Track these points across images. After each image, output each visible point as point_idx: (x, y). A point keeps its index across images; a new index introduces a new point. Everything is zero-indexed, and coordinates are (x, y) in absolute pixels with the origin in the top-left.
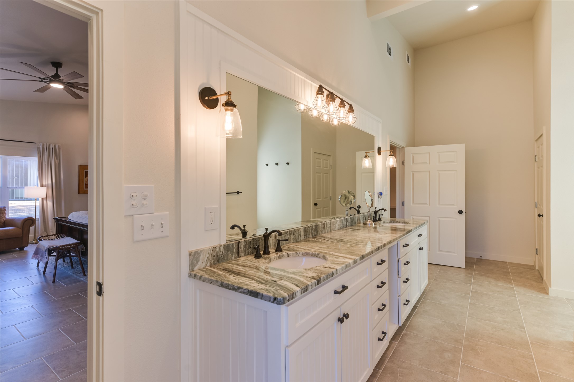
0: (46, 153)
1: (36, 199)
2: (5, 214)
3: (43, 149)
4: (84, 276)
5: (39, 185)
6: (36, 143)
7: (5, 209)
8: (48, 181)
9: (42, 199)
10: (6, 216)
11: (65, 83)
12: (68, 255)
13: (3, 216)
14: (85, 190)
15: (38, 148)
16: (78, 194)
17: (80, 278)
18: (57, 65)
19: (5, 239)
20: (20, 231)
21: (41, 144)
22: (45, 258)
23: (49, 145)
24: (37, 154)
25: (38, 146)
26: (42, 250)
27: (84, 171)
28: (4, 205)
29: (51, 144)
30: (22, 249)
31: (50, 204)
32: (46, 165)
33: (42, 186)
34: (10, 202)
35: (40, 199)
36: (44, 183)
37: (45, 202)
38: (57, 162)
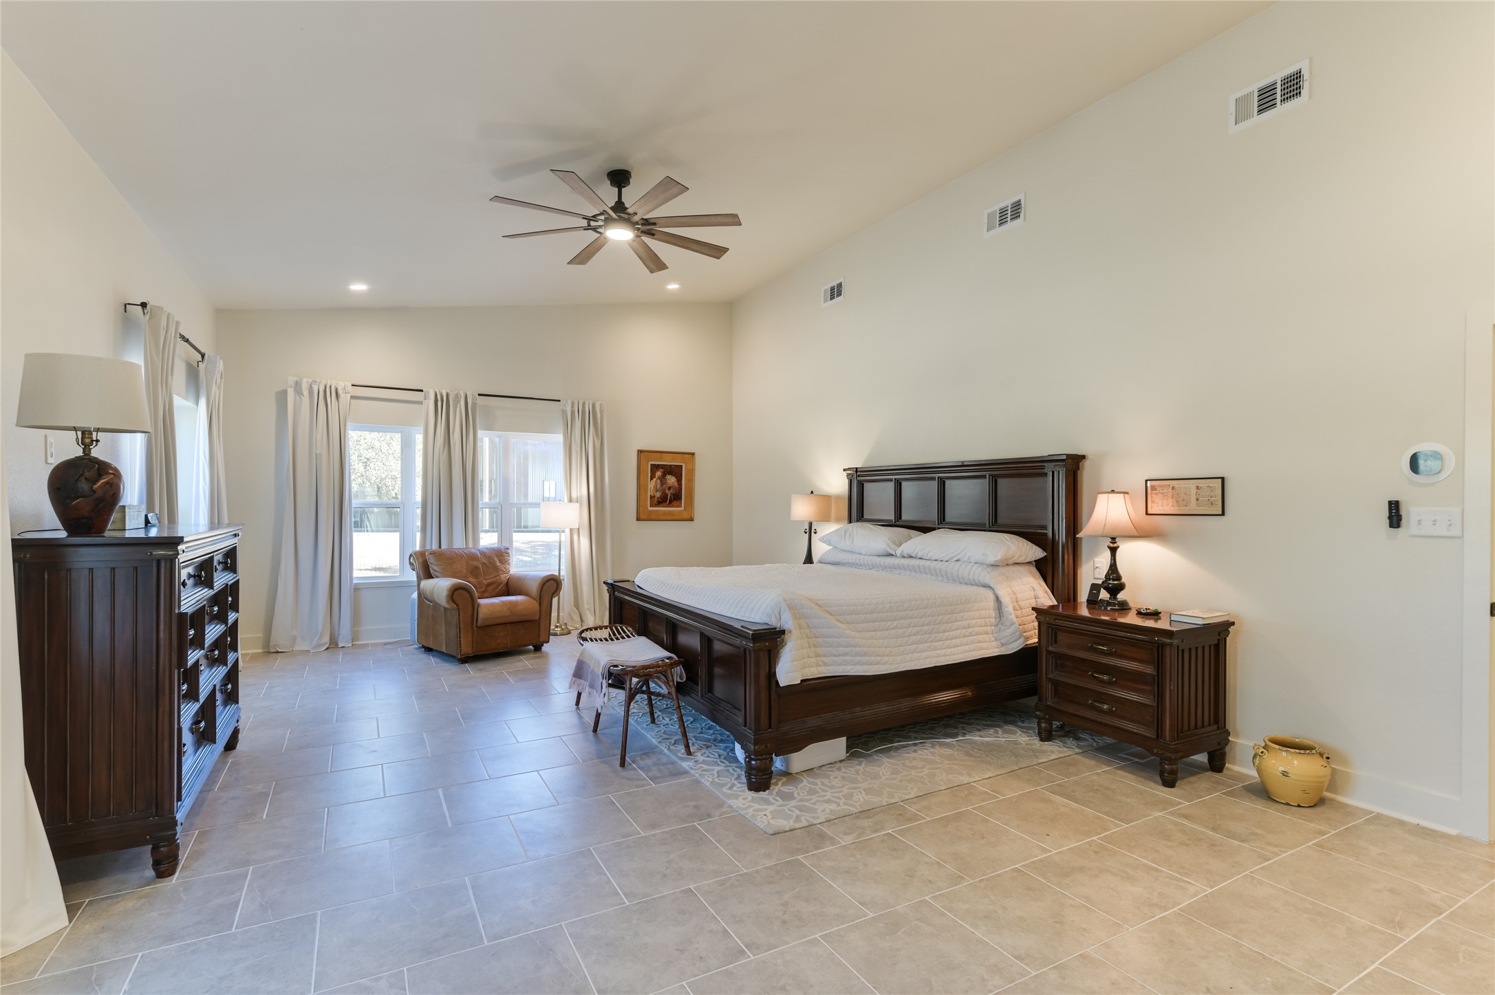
0: (577, 424)
1: (560, 532)
2: (509, 564)
3: (573, 412)
4: (688, 755)
5: (566, 500)
6: (559, 401)
7: (508, 553)
8: (580, 490)
9: (571, 530)
10: (510, 569)
11: (637, 223)
12: (644, 688)
13: (505, 568)
14: (651, 511)
15: (564, 412)
16: (637, 520)
17: (679, 762)
18: (619, 178)
19: (511, 623)
20: (535, 604)
21: (570, 402)
22: (602, 695)
23: (584, 404)
24: (561, 428)
25: (564, 408)
26: (593, 670)
27: (648, 463)
28: (505, 544)
29: (587, 402)
30: (538, 648)
31: (585, 542)
32: (577, 451)
33: (570, 500)
34: (514, 534)
35: (568, 531)
36: (574, 495)
37: (575, 537)
38: (598, 446)
